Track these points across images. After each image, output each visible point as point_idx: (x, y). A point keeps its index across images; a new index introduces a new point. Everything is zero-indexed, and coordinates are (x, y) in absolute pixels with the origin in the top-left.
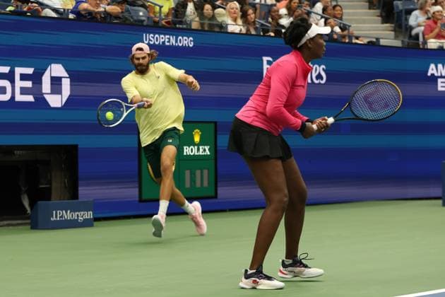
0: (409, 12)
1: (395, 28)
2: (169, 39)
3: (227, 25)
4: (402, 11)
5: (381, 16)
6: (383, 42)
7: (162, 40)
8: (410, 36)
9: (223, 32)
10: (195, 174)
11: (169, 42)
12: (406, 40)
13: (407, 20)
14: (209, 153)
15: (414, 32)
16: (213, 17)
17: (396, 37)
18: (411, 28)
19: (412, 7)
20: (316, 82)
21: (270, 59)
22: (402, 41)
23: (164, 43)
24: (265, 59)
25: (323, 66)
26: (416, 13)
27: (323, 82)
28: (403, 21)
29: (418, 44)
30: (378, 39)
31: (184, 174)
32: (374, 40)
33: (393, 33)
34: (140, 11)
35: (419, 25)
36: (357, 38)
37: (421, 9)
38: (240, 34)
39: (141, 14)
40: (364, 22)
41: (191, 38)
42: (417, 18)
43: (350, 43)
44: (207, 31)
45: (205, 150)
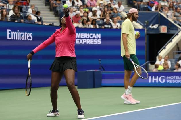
5: (54, 14)
6: (55, 24)
20: (28, 40)
21: (10, 30)
24: (8, 30)
25: (31, 34)
27: (31, 40)
30: (53, 23)
32: (52, 24)
43: (42, 25)
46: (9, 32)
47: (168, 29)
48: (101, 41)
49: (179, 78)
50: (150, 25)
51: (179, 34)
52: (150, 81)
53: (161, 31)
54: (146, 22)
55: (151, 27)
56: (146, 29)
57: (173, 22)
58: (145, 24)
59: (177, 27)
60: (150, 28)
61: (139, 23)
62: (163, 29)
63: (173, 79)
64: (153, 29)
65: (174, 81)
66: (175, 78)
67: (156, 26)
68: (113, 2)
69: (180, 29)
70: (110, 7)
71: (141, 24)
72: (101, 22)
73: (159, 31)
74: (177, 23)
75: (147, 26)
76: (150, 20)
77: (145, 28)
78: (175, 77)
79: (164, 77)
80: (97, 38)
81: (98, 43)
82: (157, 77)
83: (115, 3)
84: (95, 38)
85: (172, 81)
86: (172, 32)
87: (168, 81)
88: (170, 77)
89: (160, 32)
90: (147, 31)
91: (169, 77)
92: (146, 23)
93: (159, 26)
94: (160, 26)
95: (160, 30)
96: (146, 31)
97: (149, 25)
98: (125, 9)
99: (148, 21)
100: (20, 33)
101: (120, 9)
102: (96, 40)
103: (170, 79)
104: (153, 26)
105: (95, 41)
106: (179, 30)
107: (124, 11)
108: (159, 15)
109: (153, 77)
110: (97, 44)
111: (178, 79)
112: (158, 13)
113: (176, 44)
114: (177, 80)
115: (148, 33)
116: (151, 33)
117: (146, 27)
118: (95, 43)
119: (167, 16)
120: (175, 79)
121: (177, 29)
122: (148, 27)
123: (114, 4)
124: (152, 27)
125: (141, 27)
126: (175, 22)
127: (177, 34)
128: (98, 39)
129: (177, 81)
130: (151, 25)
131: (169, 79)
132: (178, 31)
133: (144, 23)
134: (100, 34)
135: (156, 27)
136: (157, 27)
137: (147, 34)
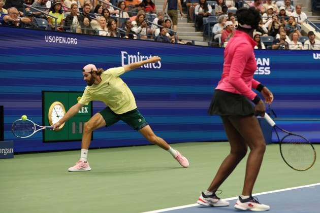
0: (213, 24)
1: (204, 34)
2: (62, 39)
3: (98, 31)
4: (208, 24)
5: (195, 27)
6: (196, 43)
7: (57, 40)
8: (213, 40)
9: (97, 36)
10: (78, 125)
11: (62, 41)
12: (211, 42)
13: (211, 29)
14: (87, 112)
15: (216, 37)
16: (90, 26)
17: (205, 40)
18: (214, 35)
19: (214, 21)
20: (155, 67)
21: (126, 53)
22: (209, 43)
23: (58, 41)
24: (123, 53)
26: (217, 25)
27: (159, 68)
28: (209, 30)
29: (218, 44)
30: (193, 41)
31: (72, 124)
32: (191, 42)
33: (202, 37)
34: (43, 21)
35: (219, 33)
36: (180, 40)
37: (220, 23)
38: (106, 37)
39: (43, 23)
40: (184, 30)
41: (76, 39)
42: (217, 28)
43: (176, 43)
44: (86, 34)
45: (85, 110)
46: (125, 55)
48: (270, 69)
68: (289, 7)
70: (285, 15)
72: (269, 39)
80: (264, 64)
81: (266, 73)
83: (294, 9)
84: (261, 64)
98: (308, 18)
100: (141, 56)
101: (300, 19)
102: (263, 68)
105: (260, 71)
107: (306, 21)
110: (264, 74)
118: (260, 73)
123: (291, 10)
128: (266, 66)
134: (268, 59)
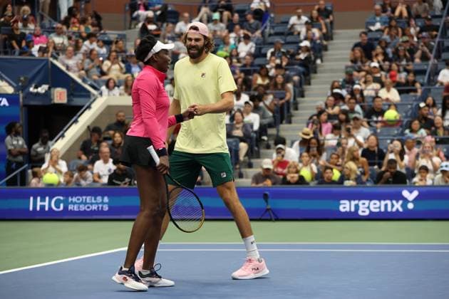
47: (70, 95)
49: (93, 201)
50: (31, 86)
51: (93, 106)
52: (31, 209)
53: (54, 99)
54: (22, 79)
55: (31, 89)
56: (21, 95)
57: (79, 81)
58: (20, 84)
59: (89, 92)
60: (31, 93)
61: (7, 81)
62: (58, 94)
63: (82, 203)
64: (38, 94)
65: (83, 208)
66: (84, 201)
67: (43, 89)
69: (94, 95)
71: (10, 84)
73: (51, 100)
74: (89, 83)
75: (24, 88)
76: (30, 75)
77: (20, 92)
78: (84, 198)
79: (62, 198)
82: (47, 198)
85: (79, 207)
86: (77, 101)
87: (70, 207)
88: (74, 199)
89: (52, 102)
90: (24, 98)
91: (72, 198)
92: (21, 81)
93: (49, 88)
94: (52, 89)
95: (52, 97)
96: (21, 100)
97: (29, 85)
99: (25, 78)
103: (75, 203)
104: (36, 87)
106: (93, 98)
108: (50, 63)
109: (39, 199)
111: (92, 204)
112: (47, 60)
113: (86, 127)
114: (90, 206)
115: (27, 103)
116: (32, 103)
117: (23, 91)
119: (68, 68)
120: (86, 203)
121: (87, 94)
122: (26, 91)
124: (36, 91)
125: (10, 90)
126: (84, 80)
127: (89, 107)
129: (88, 207)
130: (33, 85)
131: (72, 203)
132: (91, 100)
133: (17, 81)
135: (43, 91)
136: (46, 91)
137: (25, 106)
